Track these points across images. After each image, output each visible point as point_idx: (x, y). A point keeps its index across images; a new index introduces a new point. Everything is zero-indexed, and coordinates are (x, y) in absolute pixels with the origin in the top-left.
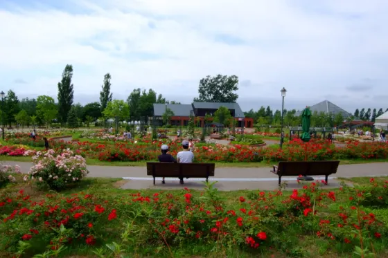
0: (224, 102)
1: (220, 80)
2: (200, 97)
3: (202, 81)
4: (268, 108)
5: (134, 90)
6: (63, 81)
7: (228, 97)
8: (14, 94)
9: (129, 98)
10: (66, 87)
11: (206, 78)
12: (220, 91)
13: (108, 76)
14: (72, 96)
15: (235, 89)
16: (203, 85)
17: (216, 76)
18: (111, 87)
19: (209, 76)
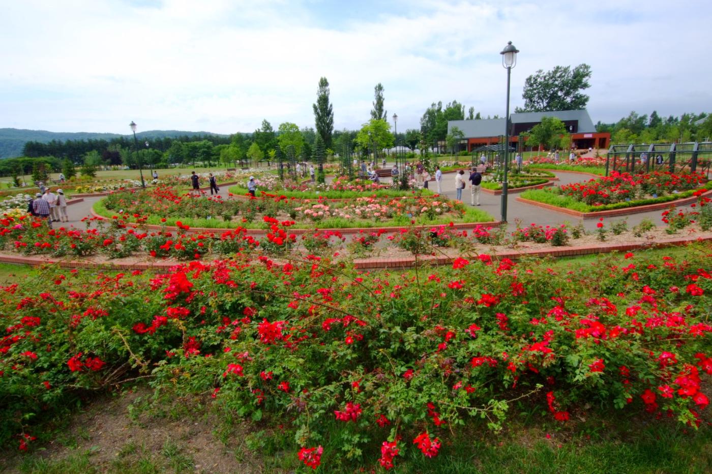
0: (565, 109)
1: (558, 74)
2: (526, 105)
3: (529, 80)
4: (654, 115)
5: (433, 105)
6: (319, 101)
7: (572, 102)
8: (269, 124)
9: (425, 117)
10: (323, 110)
11: (534, 74)
12: (560, 94)
13: (380, 88)
14: (332, 121)
15: (585, 86)
16: (531, 85)
17: (552, 70)
18: (385, 103)
19: (540, 71)
